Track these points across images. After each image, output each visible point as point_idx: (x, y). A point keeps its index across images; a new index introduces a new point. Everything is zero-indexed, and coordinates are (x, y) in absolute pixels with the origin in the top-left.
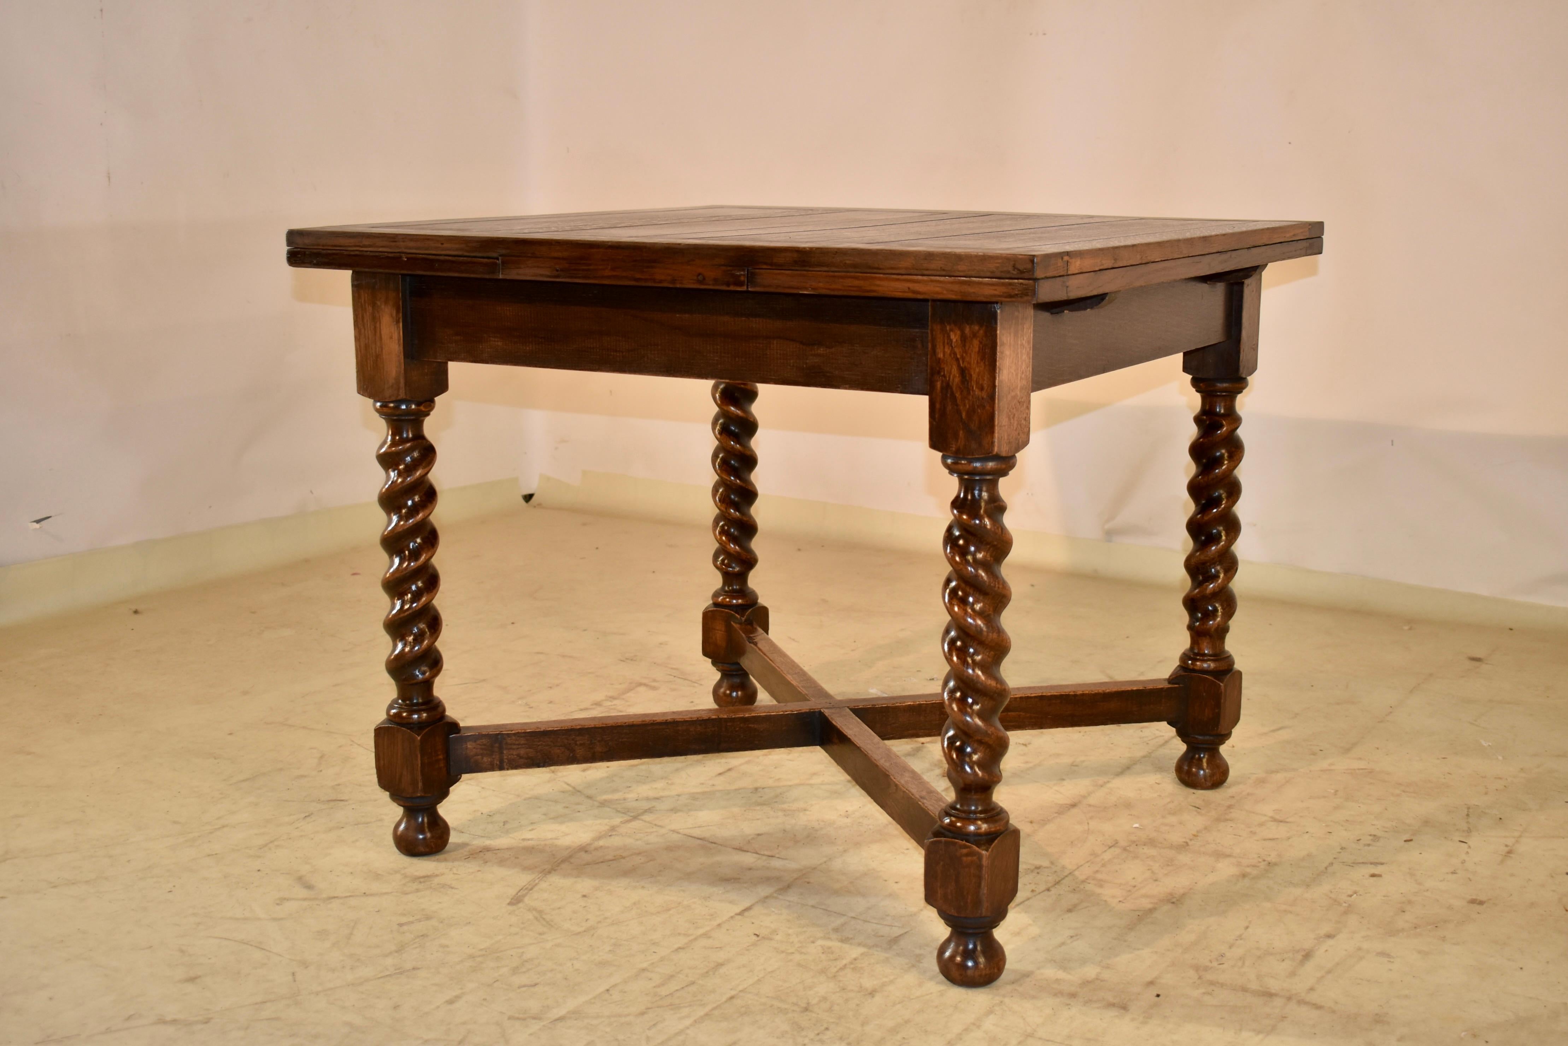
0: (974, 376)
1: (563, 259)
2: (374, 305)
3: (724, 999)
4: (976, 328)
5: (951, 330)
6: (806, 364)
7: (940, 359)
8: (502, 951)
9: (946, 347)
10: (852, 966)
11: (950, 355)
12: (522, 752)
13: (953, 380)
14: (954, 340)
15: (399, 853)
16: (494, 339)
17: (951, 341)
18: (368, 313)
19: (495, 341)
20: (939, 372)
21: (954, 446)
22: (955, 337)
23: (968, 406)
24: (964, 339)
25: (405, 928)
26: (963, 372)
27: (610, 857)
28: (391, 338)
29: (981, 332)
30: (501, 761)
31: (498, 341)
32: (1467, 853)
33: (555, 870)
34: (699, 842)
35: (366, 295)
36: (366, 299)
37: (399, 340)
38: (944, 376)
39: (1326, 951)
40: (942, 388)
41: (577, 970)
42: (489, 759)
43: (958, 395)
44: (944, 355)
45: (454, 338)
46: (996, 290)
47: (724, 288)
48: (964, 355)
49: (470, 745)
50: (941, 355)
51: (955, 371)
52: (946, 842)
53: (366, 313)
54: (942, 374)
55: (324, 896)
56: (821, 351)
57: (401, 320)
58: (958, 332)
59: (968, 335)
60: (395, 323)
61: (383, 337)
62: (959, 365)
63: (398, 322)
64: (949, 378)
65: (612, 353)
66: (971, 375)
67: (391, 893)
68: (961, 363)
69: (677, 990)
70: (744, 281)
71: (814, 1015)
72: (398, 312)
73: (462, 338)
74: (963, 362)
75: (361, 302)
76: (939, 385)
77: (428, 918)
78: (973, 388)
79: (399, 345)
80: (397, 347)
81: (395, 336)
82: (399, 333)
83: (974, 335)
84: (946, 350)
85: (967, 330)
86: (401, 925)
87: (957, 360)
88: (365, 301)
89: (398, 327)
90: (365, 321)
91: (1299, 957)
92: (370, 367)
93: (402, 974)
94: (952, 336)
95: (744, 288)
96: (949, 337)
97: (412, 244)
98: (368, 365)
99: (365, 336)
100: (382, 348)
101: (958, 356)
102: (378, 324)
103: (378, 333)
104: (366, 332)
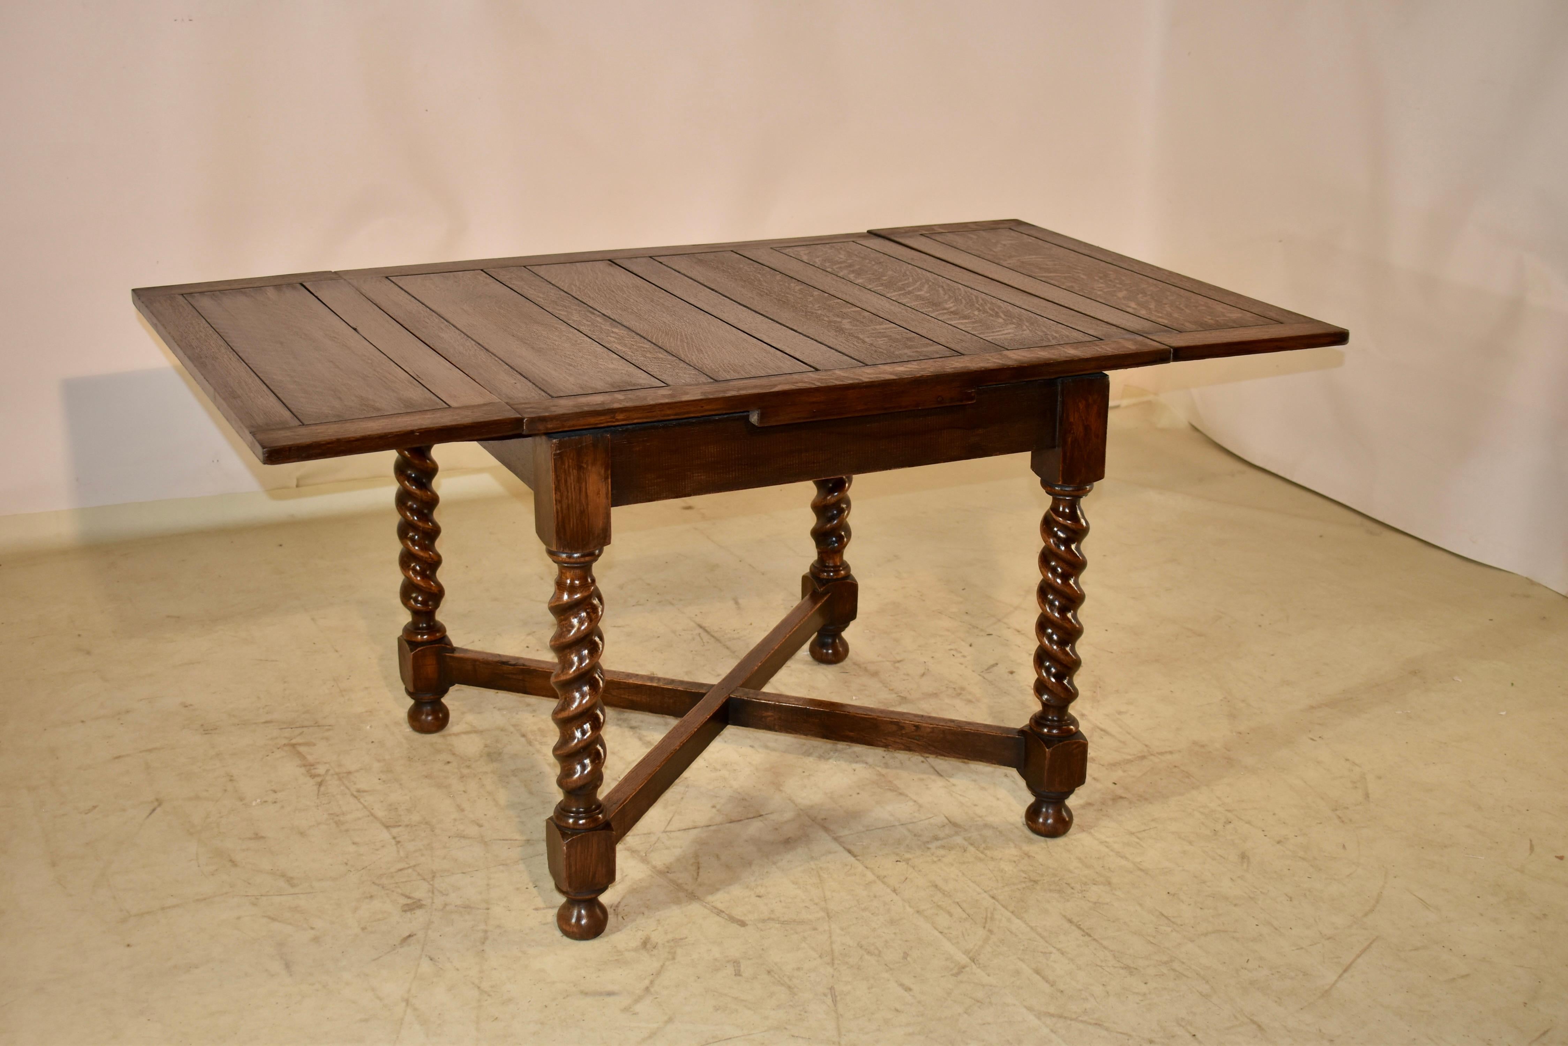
0: (1093, 430)
2: (580, 468)
6: (968, 443)
7: (1071, 422)
11: (1078, 418)
13: (1079, 435)
14: (1081, 408)
16: (697, 475)
18: (572, 477)
22: (1081, 406)
24: (1087, 406)
26: (1087, 428)
28: (598, 493)
29: (1099, 399)
31: (701, 476)
35: (571, 461)
36: (570, 464)
37: (607, 494)
38: (1074, 433)
43: (1082, 444)
44: (1074, 418)
45: (656, 481)
48: (1087, 417)
50: (1072, 420)
51: (1080, 429)
53: (570, 476)
57: (610, 477)
58: (1084, 402)
60: (603, 480)
61: (589, 494)
62: (1083, 424)
63: (606, 478)
66: (1091, 430)
67: (664, 963)
72: (606, 470)
73: (664, 479)
74: (1086, 422)
75: (564, 468)
76: (1069, 440)
77: (737, 962)
78: (1093, 438)
79: (608, 499)
81: (603, 491)
82: (608, 488)
83: (1095, 402)
84: (1076, 416)
85: (1090, 401)
87: (1083, 421)
88: (569, 466)
90: (569, 484)
92: (573, 524)
94: (1080, 404)
96: (1078, 406)
98: (572, 523)
99: (567, 498)
100: (587, 504)
101: (1084, 418)
102: (584, 484)
103: (583, 494)
104: (570, 494)
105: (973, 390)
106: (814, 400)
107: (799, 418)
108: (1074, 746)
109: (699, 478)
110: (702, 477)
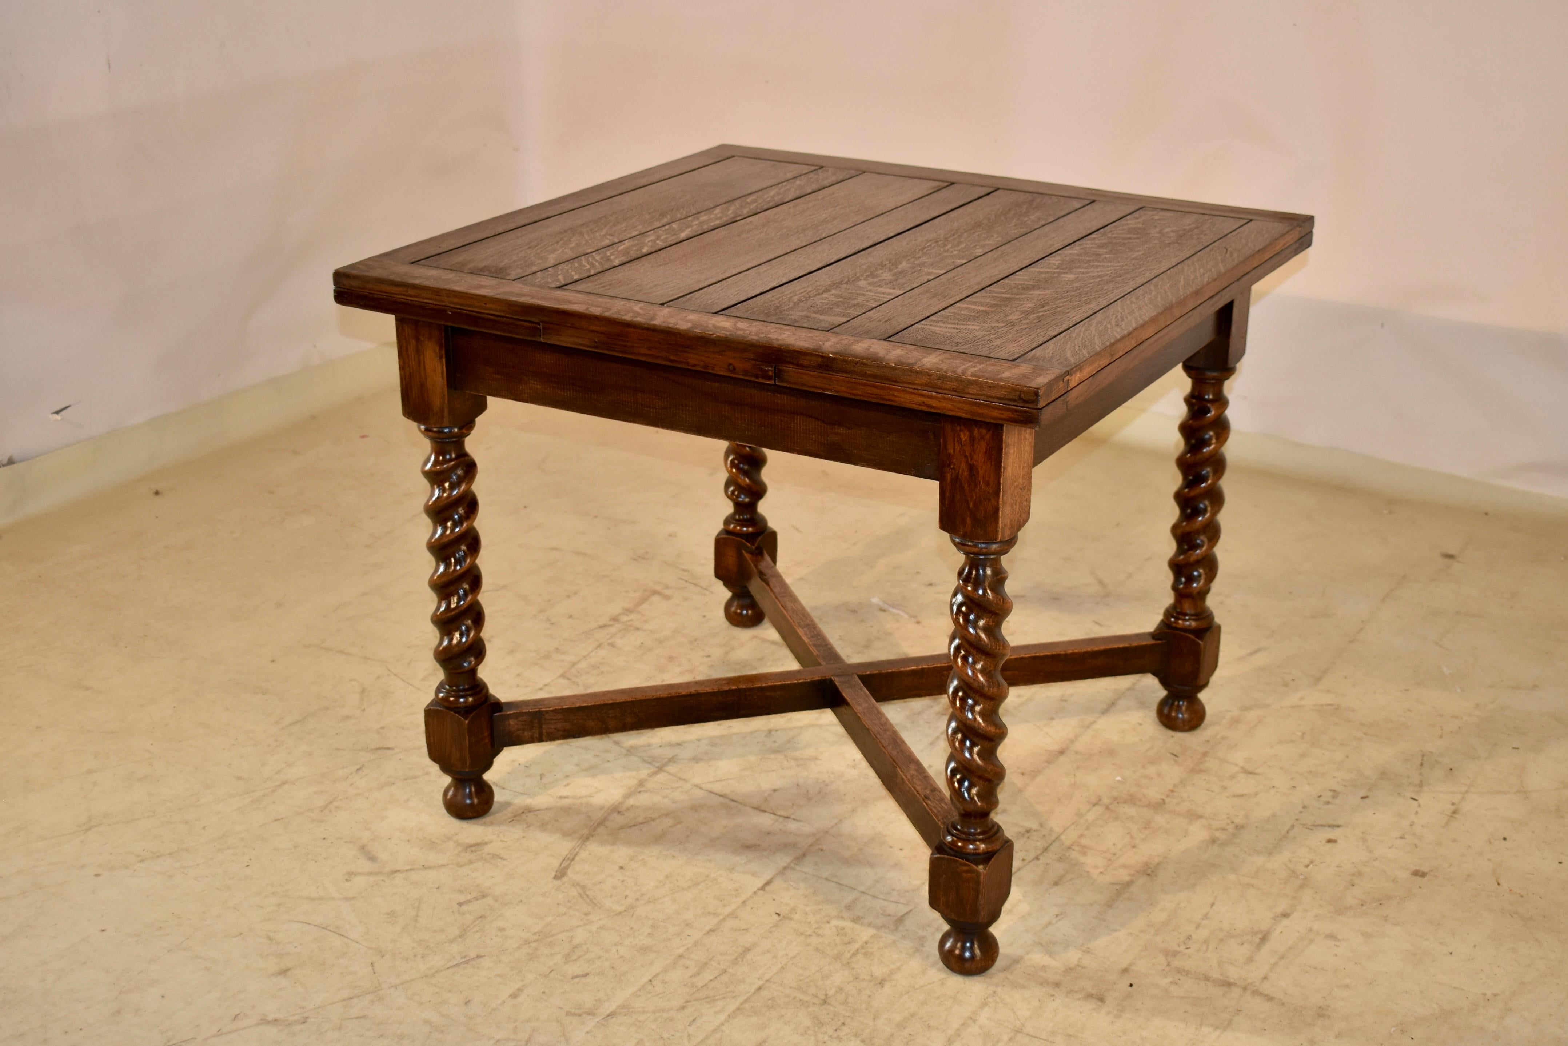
0: (981, 473)
1: (602, 333)
2: (418, 340)
3: (753, 991)
4: (984, 431)
5: (961, 430)
6: (827, 440)
7: (950, 454)
8: (553, 935)
9: (956, 444)
10: (863, 951)
11: (960, 451)
12: (560, 725)
13: (962, 474)
14: (964, 439)
15: (449, 815)
16: (533, 382)
17: (961, 439)
18: (412, 345)
19: (534, 384)
20: (949, 465)
21: (962, 530)
22: (964, 437)
23: (974, 498)
24: (972, 439)
25: (465, 908)
26: (972, 468)
27: (640, 819)
28: (435, 369)
29: (989, 435)
30: (541, 735)
31: (537, 384)
32: (1417, 813)
33: (592, 836)
34: (721, 799)
35: (410, 330)
36: (410, 333)
37: (442, 374)
38: (954, 469)
39: (1281, 932)
40: (952, 479)
41: (622, 957)
42: (530, 734)
43: (966, 487)
44: (954, 451)
45: (495, 376)
46: (1002, 414)
47: (753, 379)
48: (973, 453)
49: (512, 722)
50: (952, 451)
51: (964, 466)
52: (948, 859)
53: (410, 346)
54: (952, 467)
55: (387, 869)
56: (841, 430)
57: (444, 356)
58: (968, 434)
59: (977, 436)
60: (438, 358)
61: (427, 368)
62: (967, 462)
63: (441, 358)
64: (959, 471)
65: (646, 409)
66: (978, 472)
67: (447, 865)
68: (970, 460)
69: (711, 980)
70: (772, 376)
71: (832, 1008)
72: (441, 348)
73: (503, 377)
74: (971, 459)
75: (405, 335)
76: (949, 476)
77: (484, 896)
78: (980, 482)
79: (443, 379)
80: (440, 379)
81: (439, 370)
82: (443, 368)
83: (982, 438)
84: (956, 447)
85: (976, 432)
86: (460, 904)
87: (966, 456)
88: (408, 334)
89: (441, 362)
90: (409, 352)
91: (1257, 940)
92: (415, 396)
93: (467, 963)
94: (962, 436)
95: (773, 382)
96: (959, 436)
97: (455, 300)
98: (414, 392)
99: (409, 366)
100: (426, 379)
101: (967, 454)
102: (422, 357)
103: (422, 365)
104: (410, 362)
105: (770, 368)
106: (595, 328)
107: (581, 345)
108: (965, 868)
109: (536, 386)
110: (538, 386)
